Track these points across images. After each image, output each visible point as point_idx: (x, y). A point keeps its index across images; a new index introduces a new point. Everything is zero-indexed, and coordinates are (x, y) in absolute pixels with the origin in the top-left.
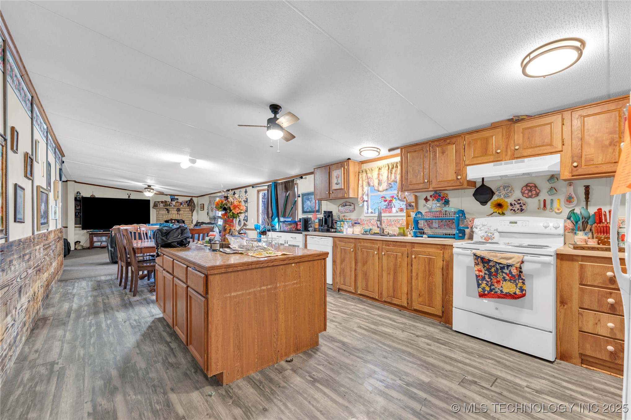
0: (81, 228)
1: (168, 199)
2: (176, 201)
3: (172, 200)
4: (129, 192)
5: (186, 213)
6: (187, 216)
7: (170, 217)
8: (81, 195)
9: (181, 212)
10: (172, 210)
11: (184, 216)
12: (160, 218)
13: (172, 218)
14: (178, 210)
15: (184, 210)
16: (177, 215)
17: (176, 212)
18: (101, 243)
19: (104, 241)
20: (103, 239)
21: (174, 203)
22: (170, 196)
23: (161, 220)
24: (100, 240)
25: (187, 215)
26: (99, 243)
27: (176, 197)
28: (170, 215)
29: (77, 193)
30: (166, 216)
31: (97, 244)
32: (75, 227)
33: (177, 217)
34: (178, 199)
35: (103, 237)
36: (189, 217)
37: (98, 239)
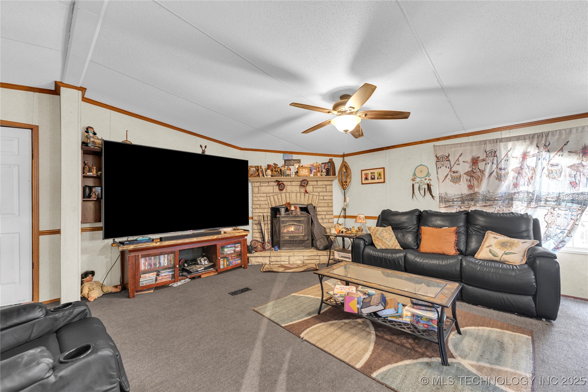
0: (101, 233)
1: (279, 160)
2: (297, 166)
3: (287, 162)
4: (204, 142)
5: (319, 190)
6: (322, 198)
7: (284, 199)
8: (99, 136)
9: (309, 188)
10: (289, 183)
11: (315, 197)
12: (262, 203)
13: (288, 201)
14: (304, 183)
15: (315, 183)
16: (298, 195)
17: (297, 188)
18: (158, 275)
19: (165, 268)
20: (162, 261)
21: (293, 169)
22: (282, 154)
23: (264, 206)
24: (155, 264)
25: (321, 194)
26: (153, 275)
27: (295, 157)
28: (283, 195)
29: (87, 132)
30: (276, 197)
31: (147, 279)
32: (83, 230)
33: (299, 198)
34: (299, 161)
35: (162, 257)
36: (325, 198)
37: (150, 265)
